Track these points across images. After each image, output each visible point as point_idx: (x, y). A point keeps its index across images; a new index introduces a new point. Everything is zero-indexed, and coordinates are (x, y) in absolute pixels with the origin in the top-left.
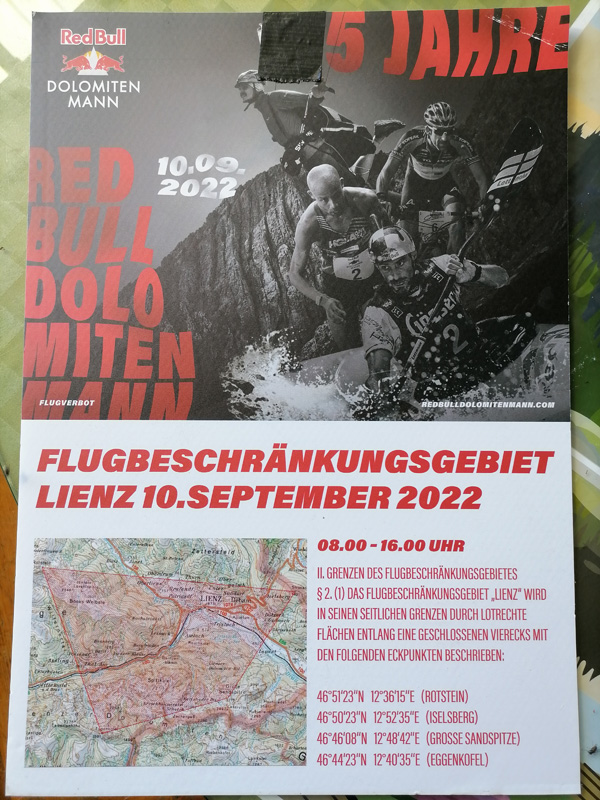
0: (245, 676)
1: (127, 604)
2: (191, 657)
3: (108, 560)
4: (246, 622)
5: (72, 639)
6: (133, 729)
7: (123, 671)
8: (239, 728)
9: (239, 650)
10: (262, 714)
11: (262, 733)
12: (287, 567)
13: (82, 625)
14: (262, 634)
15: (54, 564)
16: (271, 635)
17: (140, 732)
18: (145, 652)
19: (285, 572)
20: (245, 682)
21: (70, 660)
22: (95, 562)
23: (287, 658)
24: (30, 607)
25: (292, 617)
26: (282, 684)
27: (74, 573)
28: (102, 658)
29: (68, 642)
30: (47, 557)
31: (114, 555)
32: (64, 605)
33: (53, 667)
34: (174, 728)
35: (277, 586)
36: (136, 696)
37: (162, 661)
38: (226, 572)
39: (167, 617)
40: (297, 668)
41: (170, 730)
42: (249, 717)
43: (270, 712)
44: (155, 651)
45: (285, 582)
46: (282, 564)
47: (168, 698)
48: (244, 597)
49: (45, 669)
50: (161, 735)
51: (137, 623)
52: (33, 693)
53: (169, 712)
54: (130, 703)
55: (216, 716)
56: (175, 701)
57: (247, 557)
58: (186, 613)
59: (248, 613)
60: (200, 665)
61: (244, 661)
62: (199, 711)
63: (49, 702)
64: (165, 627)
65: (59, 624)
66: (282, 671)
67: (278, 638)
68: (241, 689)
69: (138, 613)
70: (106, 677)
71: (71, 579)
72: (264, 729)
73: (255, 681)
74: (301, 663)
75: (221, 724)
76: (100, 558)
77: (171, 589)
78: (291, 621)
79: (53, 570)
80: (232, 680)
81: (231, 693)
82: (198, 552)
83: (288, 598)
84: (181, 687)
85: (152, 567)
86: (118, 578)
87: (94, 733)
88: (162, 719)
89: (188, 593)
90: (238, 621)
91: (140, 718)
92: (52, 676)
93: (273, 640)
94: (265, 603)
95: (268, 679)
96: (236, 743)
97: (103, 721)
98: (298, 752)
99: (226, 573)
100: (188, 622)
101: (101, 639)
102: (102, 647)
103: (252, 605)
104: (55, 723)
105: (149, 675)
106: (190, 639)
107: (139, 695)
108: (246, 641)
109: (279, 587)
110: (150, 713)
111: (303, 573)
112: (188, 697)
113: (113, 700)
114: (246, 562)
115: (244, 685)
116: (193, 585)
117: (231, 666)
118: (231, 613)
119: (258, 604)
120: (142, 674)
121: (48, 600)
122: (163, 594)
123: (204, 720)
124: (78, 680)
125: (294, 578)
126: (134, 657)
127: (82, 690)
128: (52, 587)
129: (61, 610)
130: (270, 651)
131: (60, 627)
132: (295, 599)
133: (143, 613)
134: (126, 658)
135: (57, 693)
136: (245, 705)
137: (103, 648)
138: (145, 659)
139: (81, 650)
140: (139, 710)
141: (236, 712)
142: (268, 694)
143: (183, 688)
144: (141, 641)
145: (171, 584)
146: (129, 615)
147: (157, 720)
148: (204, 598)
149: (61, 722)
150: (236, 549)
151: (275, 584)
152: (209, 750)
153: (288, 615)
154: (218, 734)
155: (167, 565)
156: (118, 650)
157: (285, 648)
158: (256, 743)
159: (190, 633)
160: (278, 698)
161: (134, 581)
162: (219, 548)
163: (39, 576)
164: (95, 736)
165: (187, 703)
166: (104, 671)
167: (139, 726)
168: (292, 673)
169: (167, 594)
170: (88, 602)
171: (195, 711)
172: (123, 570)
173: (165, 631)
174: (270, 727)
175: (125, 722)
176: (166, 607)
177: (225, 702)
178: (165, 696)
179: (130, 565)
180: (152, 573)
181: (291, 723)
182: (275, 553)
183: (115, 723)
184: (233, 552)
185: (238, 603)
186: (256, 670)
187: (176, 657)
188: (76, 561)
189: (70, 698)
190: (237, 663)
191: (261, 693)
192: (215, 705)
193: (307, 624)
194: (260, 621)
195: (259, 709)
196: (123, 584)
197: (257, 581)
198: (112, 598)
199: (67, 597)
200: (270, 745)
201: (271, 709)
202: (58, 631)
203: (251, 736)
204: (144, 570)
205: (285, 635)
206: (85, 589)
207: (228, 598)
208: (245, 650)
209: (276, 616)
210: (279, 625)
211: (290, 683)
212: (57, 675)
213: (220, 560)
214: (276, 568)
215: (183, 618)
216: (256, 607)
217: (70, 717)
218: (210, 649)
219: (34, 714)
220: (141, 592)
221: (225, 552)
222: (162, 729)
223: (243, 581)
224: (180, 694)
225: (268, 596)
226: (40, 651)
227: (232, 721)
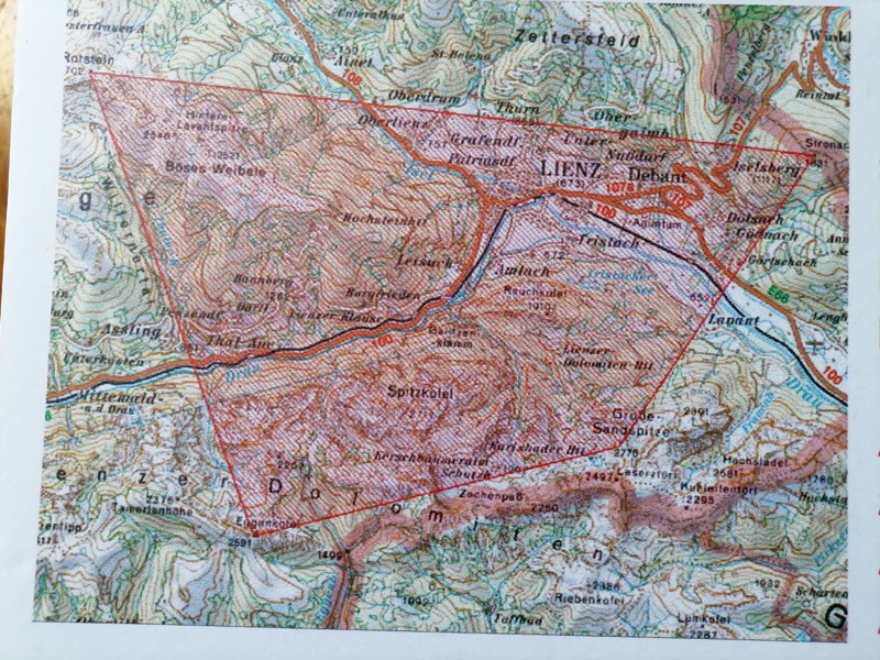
0: (669, 387)
1: (330, 178)
2: (513, 329)
3: (277, 57)
4: (673, 238)
5: (172, 272)
6: (344, 526)
7: (318, 364)
8: (650, 533)
9: (652, 313)
10: (718, 496)
11: (718, 548)
12: (792, 86)
13: (199, 233)
14: (716, 270)
15: (123, 64)
16: (745, 274)
17: (364, 535)
18: (381, 312)
19: (786, 99)
20: (670, 404)
21: (166, 329)
22: (240, 60)
23: (791, 340)
24: (52, 179)
25: (805, 224)
26: (777, 412)
27: (181, 89)
28: (254, 326)
29: (159, 278)
30: (103, 43)
31: (293, 43)
32: (149, 175)
33: (117, 347)
34: (463, 527)
35: (762, 138)
36: (354, 436)
37: (427, 340)
38: (613, 96)
39: (445, 218)
40: (821, 368)
41: (450, 532)
42: (680, 503)
43: (743, 490)
44: (409, 309)
45: (785, 128)
46: (776, 77)
47: (445, 441)
48: (665, 167)
49: (92, 352)
50: (424, 546)
51: (358, 230)
52: (59, 416)
53: (449, 481)
54: (334, 454)
55: (585, 497)
56: (466, 453)
57: (673, 53)
58: (498, 207)
59: (677, 212)
60: (537, 352)
61: (666, 345)
62: (535, 481)
63: (104, 443)
64: (438, 245)
65: (134, 228)
66: (777, 374)
67: (764, 284)
68: (656, 424)
69: (360, 203)
70: (268, 379)
71: (170, 104)
72: (725, 537)
73: (697, 401)
74: (831, 354)
75: (600, 521)
76: (253, 50)
77: (454, 139)
78: (803, 238)
79: (122, 81)
80: (630, 397)
81: (627, 432)
82: (533, 38)
83: (796, 172)
84: (482, 414)
85: (400, 78)
86: (303, 108)
87: (231, 533)
88: (428, 502)
89: (504, 152)
90: (649, 233)
91: (365, 497)
92: (114, 371)
93: (750, 289)
94: (728, 186)
95: (736, 397)
96: (643, 573)
97: (258, 501)
98: (822, 604)
99: (612, 99)
100: (502, 232)
101: (254, 272)
102: (256, 295)
103: (689, 189)
104: (121, 501)
105: (390, 378)
106: (507, 280)
107: (363, 431)
108: (672, 289)
109: (769, 141)
110: (392, 482)
111: (839, 104)
112: (503, 440)
113: (288, 444)
114: (670, 71)
115: (666, 412)
116: (518, 131)
117: (628, 356)
118: (629, 211)
119: (706, 188)
120: (370, 374)
121: (103, 162)
122: (431, 154)
123: (550, 507)
124: (188, 386)
125: (814, 118)
126: (346, 326)
127: (197, 414)
128: (117, 127)
129: (141, 190)
130: (741, 318)
131: (138, 238)
132: (814, 176)
133: (373, 204)
134: (326, 327)
135: (127, 419)
136: (668, 469)
137: (261, 298)
138: (378, 331)
139: (197, 302)
140: (360, 473)
141: (643, 486)
142: (735, 437)
143: (489, 416)
144: (369, 281)
145: (454, 125)
146: (334, 210)
147: (413, 504)
148: (550, 167)
149: (137, 498)
150: (643, 31)
151: (757, 132)
152: (564, 590)
153: (796, 219)
154: (590, 546)
155: (444, 73)
156: (302, 306)
157: (786, 312)
158: (701, 574)
159: (508, 263)
160: (764, 450)
161: (350, 116)
162: (595, 30)
163: (81, 97)
164: (234, 543)
165: (499, 458)
166: (262, 363)
167: (360, 518)
168: (806, 382)
169: (445, 154)
170: (218, 169)
171: (524, 481)
172: (316, 82)
173: (438, 256)
174: (742, 531)
175: (322, 504)
176: (442, 190)
177: (609, 456)
178: (435, 437)
179: (339, 71)
180: (400, 95)
181: (802, 522)
182: (758, 46)
183: (291, 509)
184: (634, 42)
185: (647, 185)
186: (701, 369)
187: (468, 328)
188: (185, 56)
189: (166, 433)
190: (645, 349)
191: (715, 434)
192: (580, 465)
193: (850, 247)
194: (713, 235)
195: (710, 481)
196: (317, 121)
197: (702, 123)
198: (286, 159)
199: (157, 154)
200: (740, 581)
201: (744, 482)
202: (133, 246)
203: (686, 556)
204: (376, 85)
205: (786, 276)
206: (208, 134)
207: (621, 168)
208: (668, 315)
209: (760, 222)
210: (768, 248)
211: (797, 409)
212: (127, 371)
213: (599, 64)
214: (759, 89)
215: (490, 222)
216: (700, 196)
217: (165, 485)
218: (566, 309)
219: (61, 475)
220: (370, 145)
221: (611, 41)
222: (428, 526)
223: (664, 121)
224: (481, 432)
225: (736, 166)
226: (80, 302)
227: (630, 511)
